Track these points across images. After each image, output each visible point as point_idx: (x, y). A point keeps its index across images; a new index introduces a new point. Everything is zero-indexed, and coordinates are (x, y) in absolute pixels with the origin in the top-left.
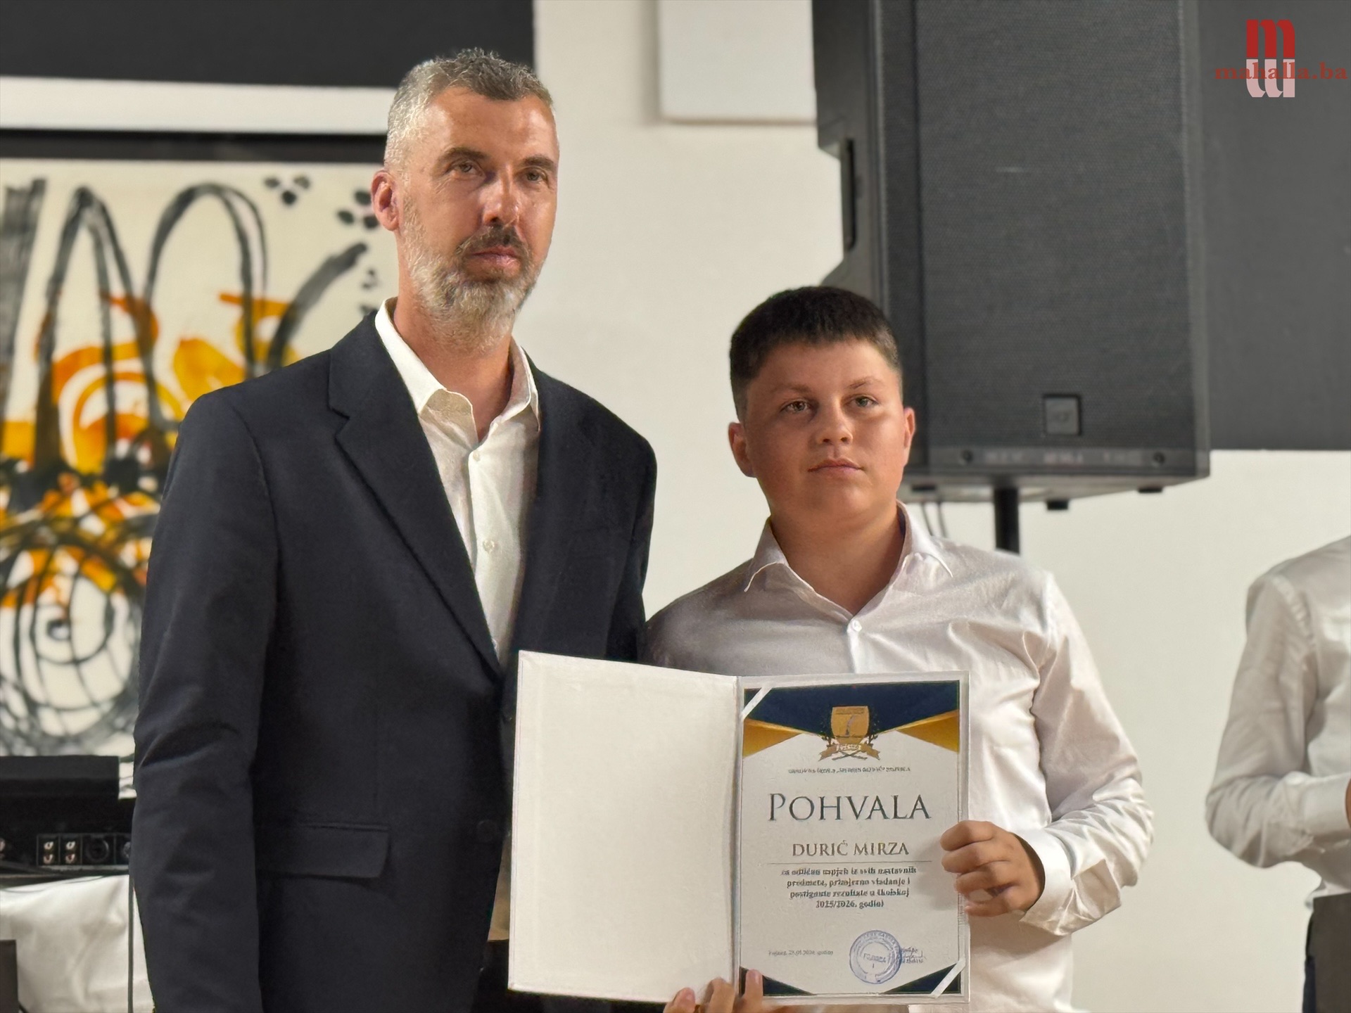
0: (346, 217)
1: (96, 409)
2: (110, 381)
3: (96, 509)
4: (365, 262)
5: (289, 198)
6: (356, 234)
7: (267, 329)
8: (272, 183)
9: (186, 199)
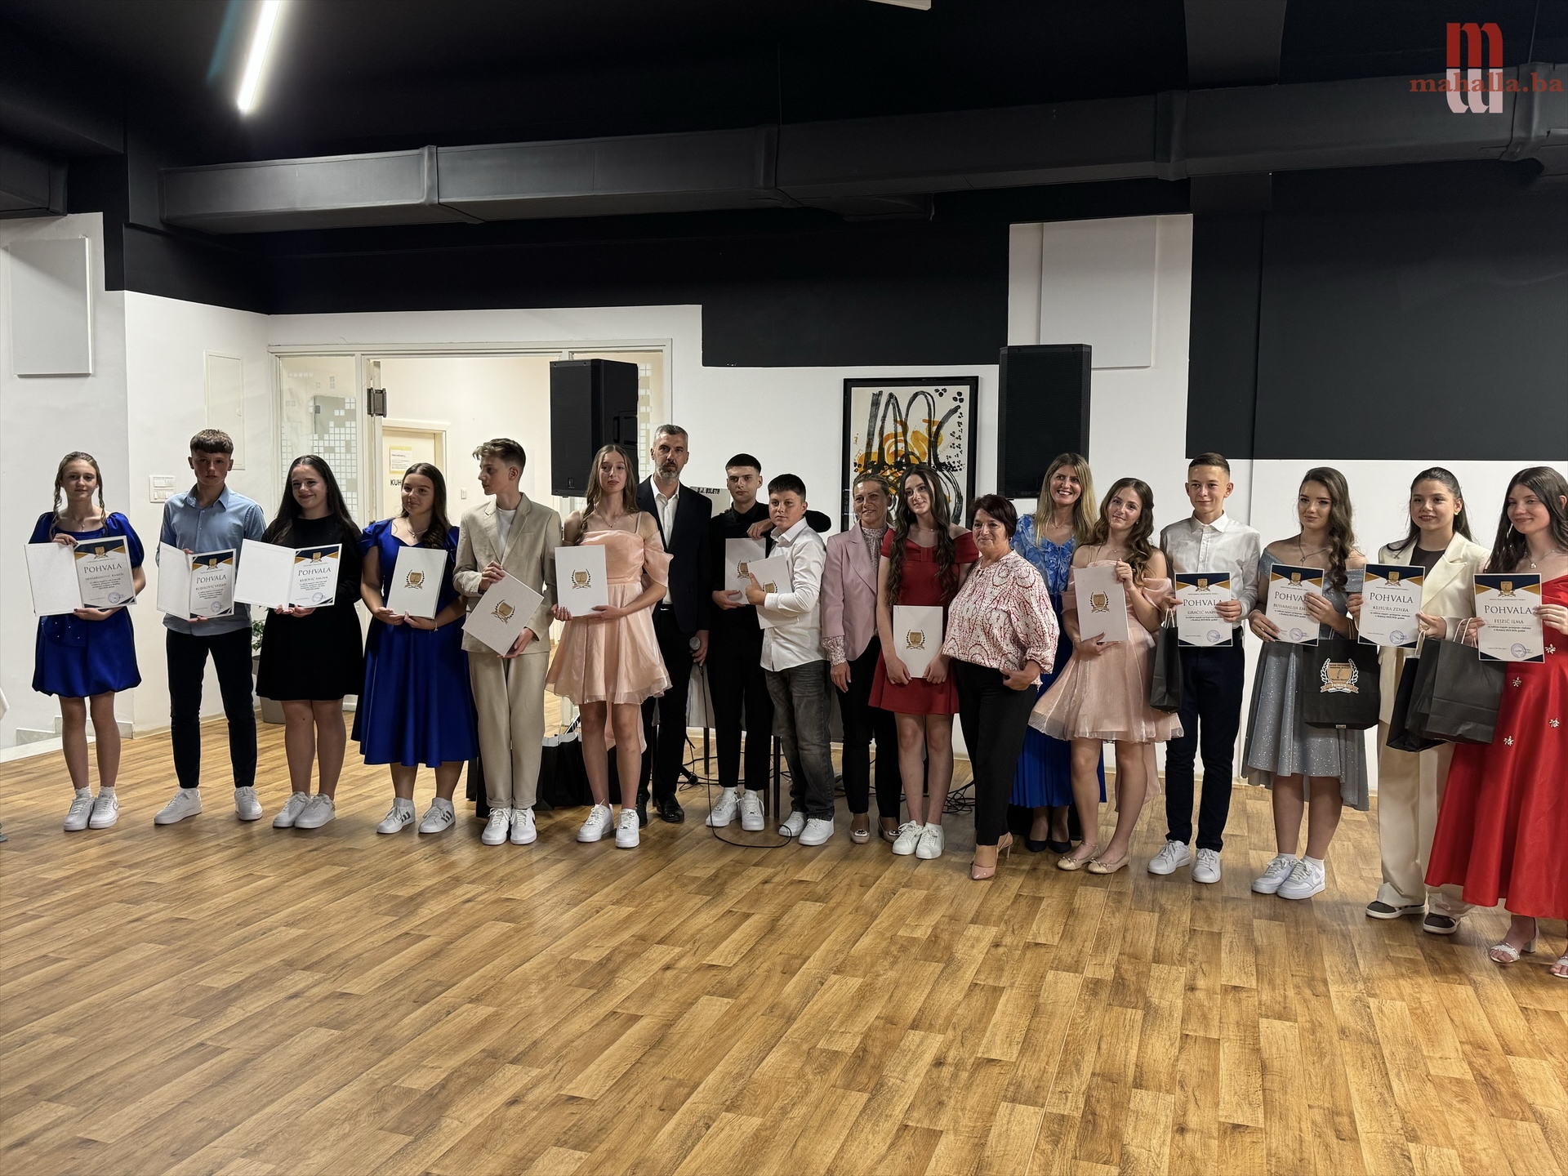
0: (955, 399)
1: (893, 449)
2: (896, 442)
3: (892, 474)
4: (959, 411)
5: (941, 395)
6: (958, 403)
7: (934, 429)
8: (937, 391)
9: (916, 395)
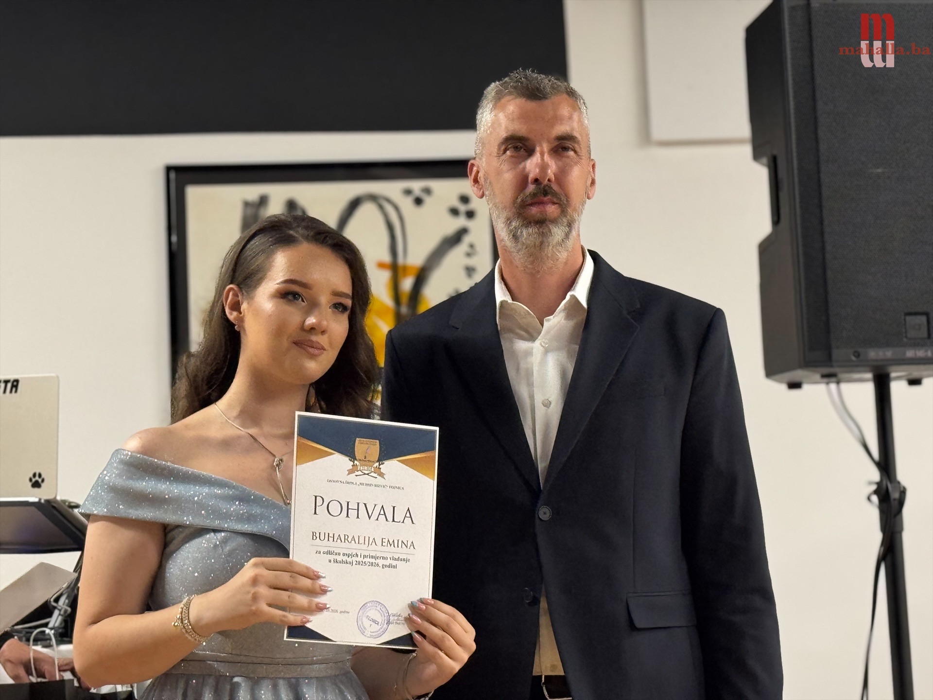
0: (454, 212)
4: (467, 239)
5: (418, 201)
6: (461, 222)
7: (407, 284)
8: (408, 192)
9: (354, 204)
